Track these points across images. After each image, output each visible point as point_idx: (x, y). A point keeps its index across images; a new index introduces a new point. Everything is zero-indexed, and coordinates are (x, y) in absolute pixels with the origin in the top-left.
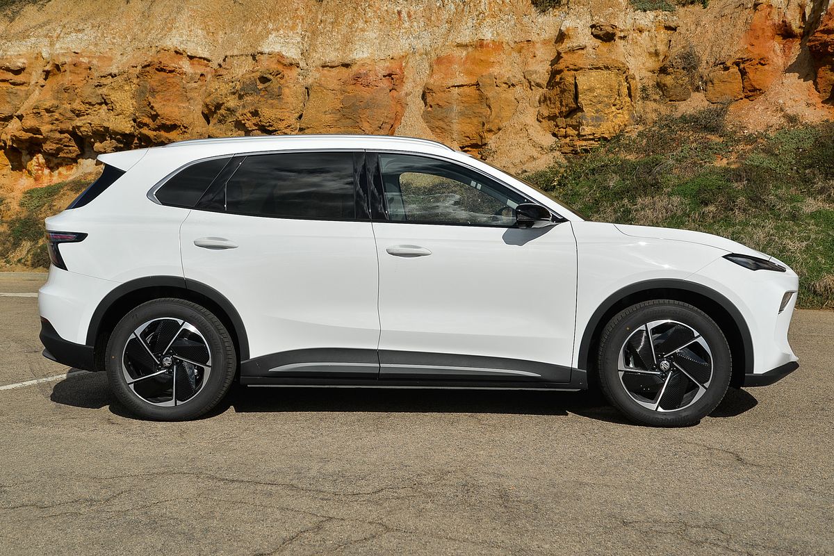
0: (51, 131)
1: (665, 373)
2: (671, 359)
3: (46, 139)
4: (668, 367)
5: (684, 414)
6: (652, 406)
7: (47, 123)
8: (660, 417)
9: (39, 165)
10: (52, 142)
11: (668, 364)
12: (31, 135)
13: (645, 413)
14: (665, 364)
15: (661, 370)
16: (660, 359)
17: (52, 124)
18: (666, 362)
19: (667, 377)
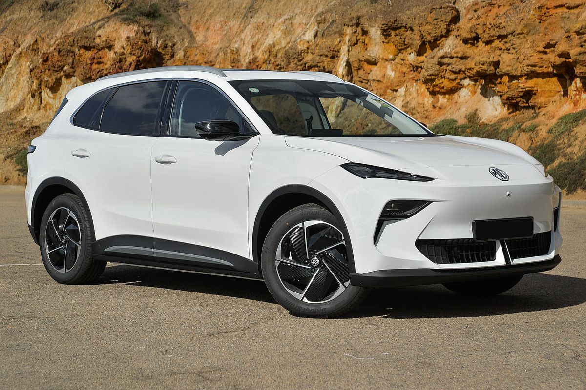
0: (580, 54)
1: (314, 267)
2: (321, 257)
3: (576, 62)
4: (318, 263)
5: (323, 307)
6: (300, 296)
7: (577, 46)
8: (303, 306)
9: (577, 90)
10: (581, 65)
11: (318, 260)
12: (564, 59)
13: (291, 301)
14: (315, 260)
15: (311, 265)
16: (312, 255)
17: (582, 46)
18: (316, 258)
19: (315, 271)
